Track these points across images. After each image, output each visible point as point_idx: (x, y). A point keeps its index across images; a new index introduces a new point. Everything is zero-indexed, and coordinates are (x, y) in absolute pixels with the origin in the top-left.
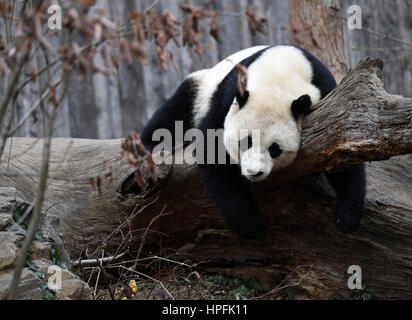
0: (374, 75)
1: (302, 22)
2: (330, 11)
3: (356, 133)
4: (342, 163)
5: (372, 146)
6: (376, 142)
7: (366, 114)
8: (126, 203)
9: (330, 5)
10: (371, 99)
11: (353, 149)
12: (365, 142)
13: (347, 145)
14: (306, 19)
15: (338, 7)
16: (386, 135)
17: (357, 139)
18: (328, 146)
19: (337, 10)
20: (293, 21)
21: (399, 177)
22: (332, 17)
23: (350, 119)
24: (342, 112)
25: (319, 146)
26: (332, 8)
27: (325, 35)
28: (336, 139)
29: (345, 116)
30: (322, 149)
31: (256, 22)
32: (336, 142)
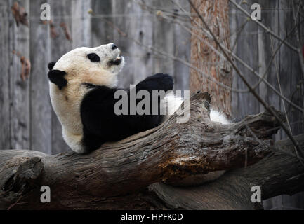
0: (203, 106)
1: (198, 79)
2: (221, 72)
3: (184, 151)
4: (174, 176)
5: (194, 161)
6: (198, 159)
7: (192, 136)
8: (7, 199)
9: (222, 68)
10: (198, 124)
11: (181, 164)
12: (190, 158)
13: (177, 161)
14: (202, 77)
15: (229, 70)
16: (205, 153)
17: (184, 156)
18: (164, 161)
19: (227, 72)
20: (192, 78)
21: (229, 195)
22: (224, 77)
23: (181, 139)
24: (175, 133)
25: (157, 160)
26: (223, 70)
27: (216, 90)
28: (169, 155)
29: (178, 136)
30: (158, 163)
31: (20, 16)
32: (169, 158)
